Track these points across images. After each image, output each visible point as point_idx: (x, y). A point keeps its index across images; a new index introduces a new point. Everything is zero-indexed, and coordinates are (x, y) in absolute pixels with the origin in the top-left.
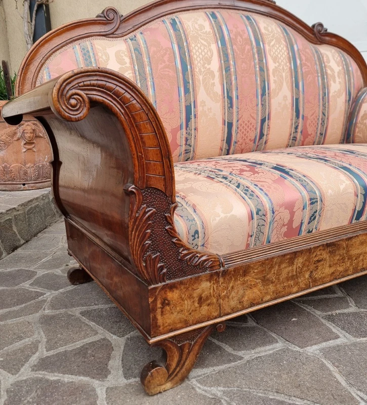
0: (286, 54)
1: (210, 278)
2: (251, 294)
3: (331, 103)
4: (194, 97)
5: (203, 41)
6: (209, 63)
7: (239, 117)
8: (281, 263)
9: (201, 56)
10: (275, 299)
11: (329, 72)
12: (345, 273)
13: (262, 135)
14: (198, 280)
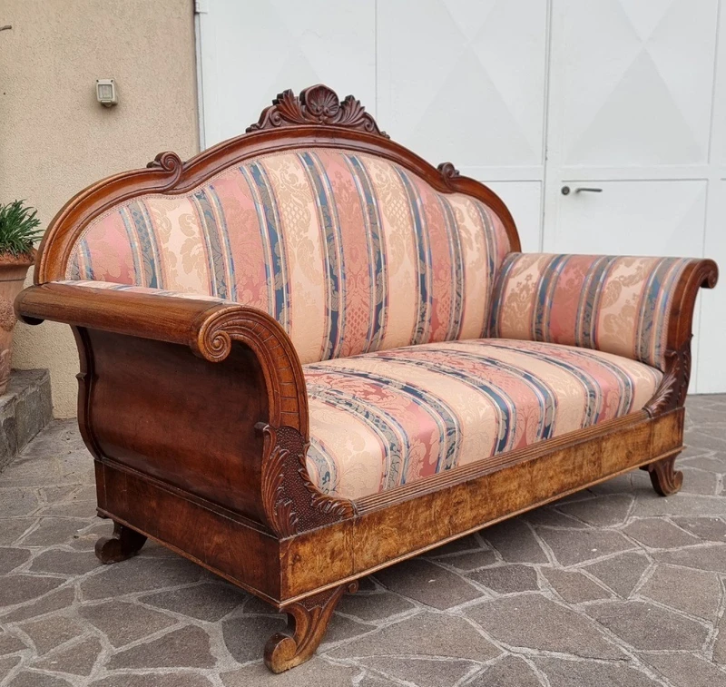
0: (406, 212)
1: (343, 528)
2: (386, 546)
3: (467, 278)
4: (286, 276)
5: (296, 200)
6: (306, 231)
7: (347, 303)
8: (418, 507)
9: (295, 221)
10: (412, 551)
11: (463, 234)
12: (488, 517)
13: (377, 327)
14: (330, 530)
